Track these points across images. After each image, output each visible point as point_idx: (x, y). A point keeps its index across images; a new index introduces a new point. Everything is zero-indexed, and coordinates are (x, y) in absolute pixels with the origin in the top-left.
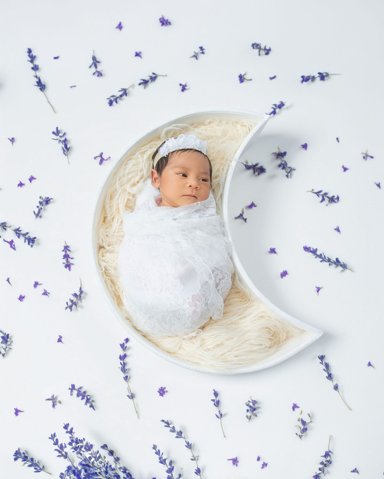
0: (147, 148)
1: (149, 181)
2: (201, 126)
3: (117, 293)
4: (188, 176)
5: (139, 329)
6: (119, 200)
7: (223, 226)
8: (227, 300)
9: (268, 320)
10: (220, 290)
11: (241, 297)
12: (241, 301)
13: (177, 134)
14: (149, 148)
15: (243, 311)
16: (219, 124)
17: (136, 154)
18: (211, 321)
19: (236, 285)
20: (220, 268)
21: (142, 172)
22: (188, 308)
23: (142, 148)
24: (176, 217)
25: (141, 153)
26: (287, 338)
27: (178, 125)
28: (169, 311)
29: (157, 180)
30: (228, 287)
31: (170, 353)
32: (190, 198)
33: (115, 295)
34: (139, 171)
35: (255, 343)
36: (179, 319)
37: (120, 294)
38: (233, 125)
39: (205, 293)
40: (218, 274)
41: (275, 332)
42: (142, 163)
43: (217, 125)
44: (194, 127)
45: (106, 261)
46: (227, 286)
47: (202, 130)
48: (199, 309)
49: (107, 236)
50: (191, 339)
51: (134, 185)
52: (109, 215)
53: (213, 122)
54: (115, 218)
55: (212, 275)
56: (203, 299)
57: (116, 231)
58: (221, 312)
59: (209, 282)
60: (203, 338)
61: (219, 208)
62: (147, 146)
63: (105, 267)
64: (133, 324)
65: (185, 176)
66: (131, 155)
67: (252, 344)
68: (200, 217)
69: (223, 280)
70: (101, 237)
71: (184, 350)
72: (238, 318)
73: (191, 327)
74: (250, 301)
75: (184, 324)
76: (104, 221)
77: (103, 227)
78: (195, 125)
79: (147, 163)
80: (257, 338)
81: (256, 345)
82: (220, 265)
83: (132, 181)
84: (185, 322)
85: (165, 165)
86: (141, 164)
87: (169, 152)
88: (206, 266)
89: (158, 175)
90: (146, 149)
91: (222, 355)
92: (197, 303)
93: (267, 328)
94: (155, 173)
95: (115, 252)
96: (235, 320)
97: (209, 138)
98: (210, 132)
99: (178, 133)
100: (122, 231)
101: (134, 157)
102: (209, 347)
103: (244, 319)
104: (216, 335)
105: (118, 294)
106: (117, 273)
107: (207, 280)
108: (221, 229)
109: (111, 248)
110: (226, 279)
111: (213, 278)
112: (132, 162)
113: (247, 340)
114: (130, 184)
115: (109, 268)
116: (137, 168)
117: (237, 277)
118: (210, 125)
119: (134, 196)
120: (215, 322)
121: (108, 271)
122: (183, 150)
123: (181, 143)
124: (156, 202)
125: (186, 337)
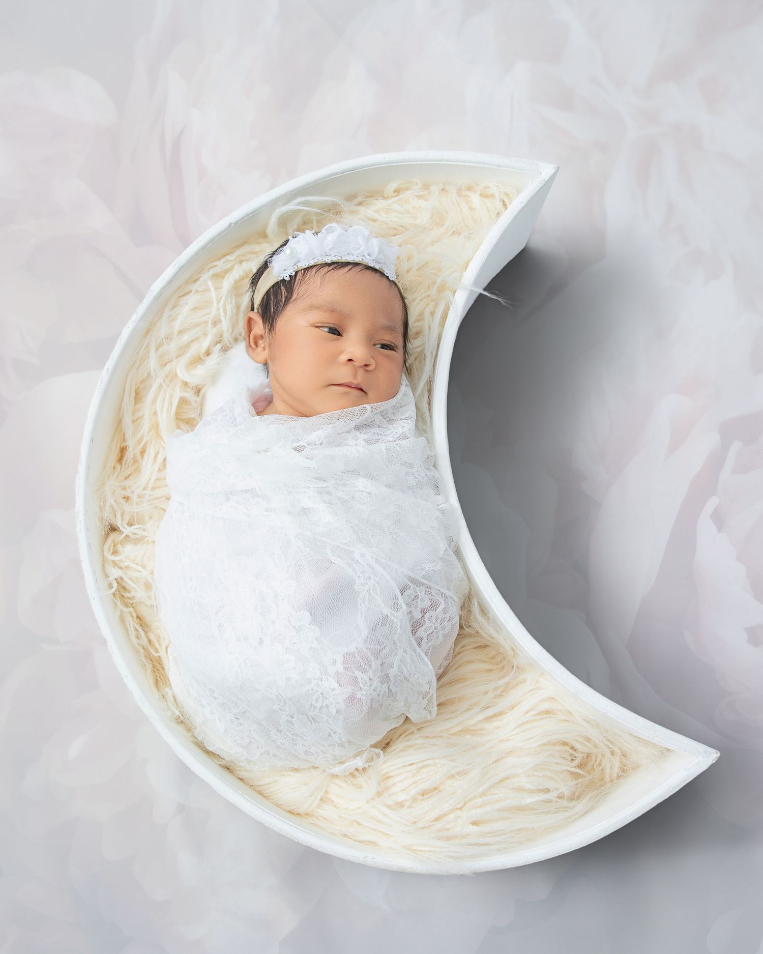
0: (232, 263)
1: (241, 348)
2: (375, 201)
3: (152, 651)
4: (344, 334)
5: (210, 749)
6: (158, 402)
7: (435, 466)
8: (455, 667)
9: (565, 721)
10: (425, 640)
11: (493, 658)
12: (491, 670)
13: (312, 222)
14: (235, 264)
15: (496, 697)
16: (421, 194)
17: (201, 279)
18: (406, 726)
19: (474, 624)
20: (423, 580)
21: (218, 326)
22: (333, 690)
23: (218, 264)
24: (302, 443)
25: (213, 276)
26: (624, 771)
27: (310, 198)
28: (283, 697)
29: (260, 342)
30: (446, 631)
31: (298, 814)
32: (346, 393)
33: (149, 656)
34: (210, 325)
35: (528, 786)
36: (313, 719)
37: (162, 653)
38: (459, 195)
39: (379, 648)
40: (416, 597)
41: (588, 756)
42: (218, 302)
43: (416, 196)
44: (356, 205)
45: (122, 565)
46: (444, 628)
47: (377, 211)
48: (364, 692)
49: (127, 498)
50: (352, 775)
51: (198, 360)
52: (131, 442)
53: (407, 189)
54: (147, 451)
55: (401, 600)
56: (376, 664)
57: (151, 485)
58: (430, 701)
59: (392, 618)
60: (384, 772)
61: (423, 419)
62: (229, 258)
63: (119, 581)
64: (194, 737)
65: (336, 332)
66: (187, 282)
67: (520, 789)
68: (368, 442)
69: (432, 613)
70: (110, 500)
71: (335, 806)
72: (481, 717)
73: (349, 742)
74: (515, 668)
75: (330, 735)
76: (120, 460)
77: (115, 475)
78: (360, 199)
79: (231, 302)
80: (535, 773)
81: (531, 792)
82: (423, 572)
83: (193, 351)
84: (331, 727)
85: (285, 301)
86: (215, 304)
87: (296, 269)
88: (382, 575)
89: (265, 328)
90: (229, 265)
91: (437, 819)
92: (359, 674)
93: (565, 744)
94: (256, 322)
95: (148, 540)
96: (472, 722)
97: (395, 231)
98: (400, 215)
99: (315, 222)
100: (166, 486)
101: (195, 287)
102: (401, 797)
103: (499, 718)
104: (419, 765)
105: (156, 655)
106: (153, 597)
107: (386, 611)
108: (428, 473)
109: (136, 531)
110: (440, 609)
111: (404, 607)
112: (192, 300)
113: (507, 778)
114: (186, 358)
115: (129, 583)
116: (205, 315)
117: (476, 604)
118: (397, 198)
119: (198, 391)
120: (419, 730)
121: (129, 592)
122: (336, 265)
123: (330, 247)
124: (254, 405)
125: (338, 770)
